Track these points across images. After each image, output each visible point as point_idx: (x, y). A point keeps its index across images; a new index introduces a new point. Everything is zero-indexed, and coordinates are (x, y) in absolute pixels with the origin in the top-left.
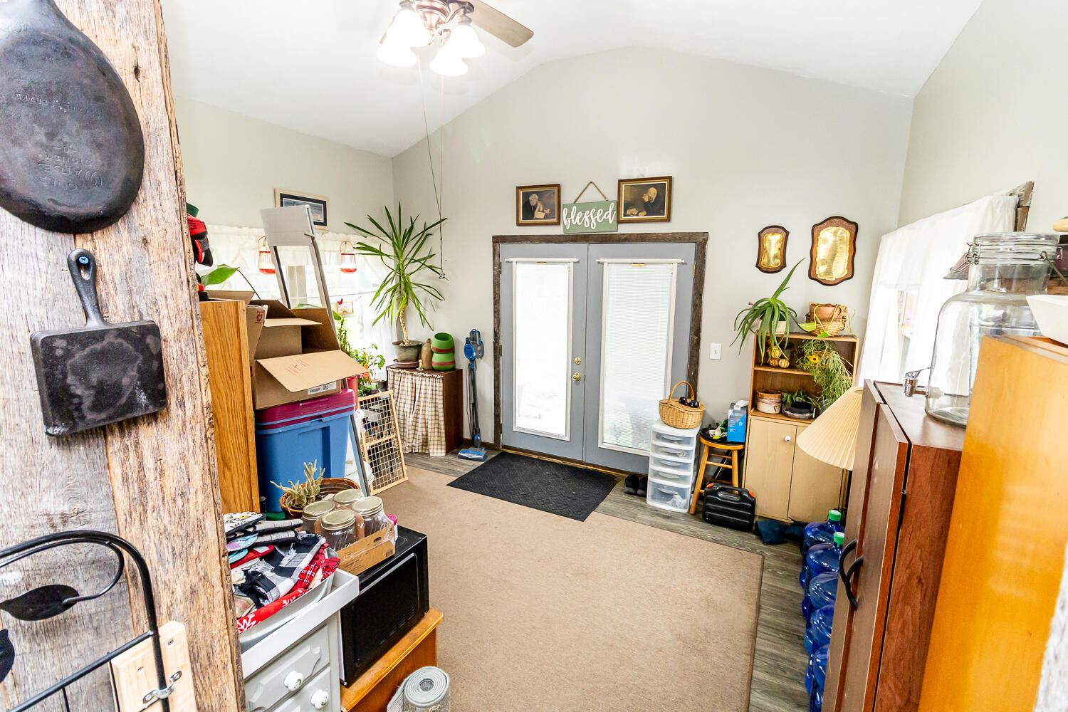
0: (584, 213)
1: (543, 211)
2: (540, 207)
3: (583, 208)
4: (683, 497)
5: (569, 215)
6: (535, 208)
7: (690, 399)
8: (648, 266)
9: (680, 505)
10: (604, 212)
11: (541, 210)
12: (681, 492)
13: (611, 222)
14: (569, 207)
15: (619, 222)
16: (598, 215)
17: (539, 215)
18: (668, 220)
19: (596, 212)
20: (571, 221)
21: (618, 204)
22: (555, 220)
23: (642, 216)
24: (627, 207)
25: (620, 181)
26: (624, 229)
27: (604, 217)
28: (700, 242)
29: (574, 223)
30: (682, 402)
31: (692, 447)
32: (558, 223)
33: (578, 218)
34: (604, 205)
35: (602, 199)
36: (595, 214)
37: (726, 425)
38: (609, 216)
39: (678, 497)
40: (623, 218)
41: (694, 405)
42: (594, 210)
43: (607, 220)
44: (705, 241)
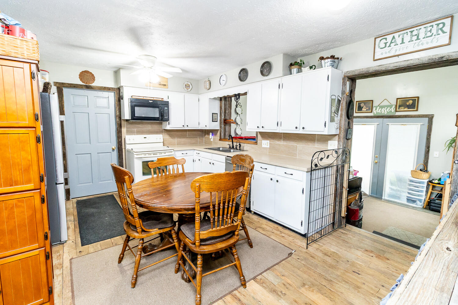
0: (382, 109)
1: (366, 108)
2: (365, 107)
3: (382, 107)
4: (421, 202)
5: (376, 109)
6: (362, 107)
7: (425, 169)
8: (407, 125)
9: (420, 205)
10: (390, 108)
11: (365, 108)
12: (420, 200)
13: (393, 111)
14: (376, 107)
15: (396, 111)
16: (388, 109)
17: (364, 110)
18: (417, 110)
19: (387, 108)
20: (376, 111)
21: (396, 106)
22: (370, 111)
23: (406, 109)
24: (400, 106)
25: (397, 99)
26: (398, 114)
27: (390, 110)
28: (431, 118)
29: (378, 112)
30: (421, 170)
31: (425, 185)
32: (372, 112)
33: (380, 110)
34: (391, 106)
35: (390, 104)
36: (386, 109)
37: (440, 179)
38: (392, 110)
39: (418, 202)
40: (398, 110)
41: (426, 171)
42: (386, 108)
43: (391, 111)
44: (433, 117)
